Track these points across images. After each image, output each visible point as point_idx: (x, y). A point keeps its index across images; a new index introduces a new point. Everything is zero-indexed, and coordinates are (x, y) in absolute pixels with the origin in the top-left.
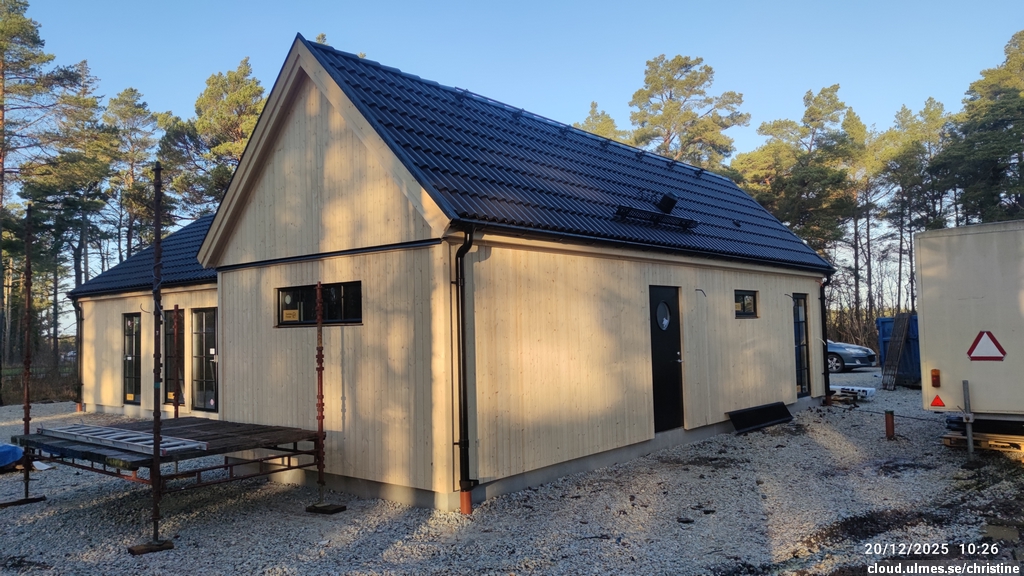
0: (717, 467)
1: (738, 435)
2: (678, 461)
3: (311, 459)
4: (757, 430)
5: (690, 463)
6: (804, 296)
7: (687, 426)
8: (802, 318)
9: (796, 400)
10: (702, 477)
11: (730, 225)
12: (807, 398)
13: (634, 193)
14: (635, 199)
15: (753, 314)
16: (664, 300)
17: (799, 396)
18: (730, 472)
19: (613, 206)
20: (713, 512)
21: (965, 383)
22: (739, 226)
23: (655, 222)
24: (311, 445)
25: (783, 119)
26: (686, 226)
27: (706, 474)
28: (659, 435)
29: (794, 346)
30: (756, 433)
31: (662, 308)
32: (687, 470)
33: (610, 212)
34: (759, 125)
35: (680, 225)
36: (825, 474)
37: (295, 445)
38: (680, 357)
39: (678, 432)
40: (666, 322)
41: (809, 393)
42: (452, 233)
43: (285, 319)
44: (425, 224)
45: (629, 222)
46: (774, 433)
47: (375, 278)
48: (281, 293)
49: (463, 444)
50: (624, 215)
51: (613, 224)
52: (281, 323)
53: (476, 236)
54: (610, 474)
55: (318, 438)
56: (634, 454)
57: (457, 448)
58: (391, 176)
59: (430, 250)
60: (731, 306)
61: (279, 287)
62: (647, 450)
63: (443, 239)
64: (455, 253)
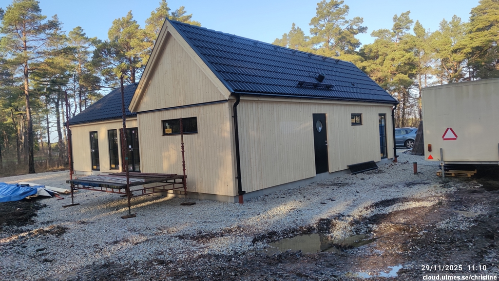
0: (340, 186)
1: (352, 174)
2: (325, 185)
3: (182, 185)
4: (361, 172)
5: (330, 185)
6: (384, 115)
7: (330, 171)
8: (383, 124)
9: (380, 160)
10: (333, 189)
11: (350, 85)
12: (386, 159)
13: (306, 74)
14: (306, 77)
15: (360, 123)
16: (319, 119)
17: (382, 158)
18: (345, 188)
19: (297, 81)
20: (334, 200)
21: (441, 150)
22: (354, 85)
23: (315, 87)
24: (181, 180)
25: (383, 29)
26: (329, 88)
27: (335, 189)
28: (318, 175)
29: (379, 137)
30: (360, 174)
31: (318, 123)
32: (328, 187)
33: (295, 84)
34: (372, 32)
35: (327, 87)
37: (175, 181)
38: (326, 143)
39: (327, 173)
40: (320, 129)
41: (387, 157)
42: (232, 98)
43: (166, 132)
44: (221, 94)
45: (303, 88)
46: (368, 174)
47: (202, 116)
48: (164, 122)
49: (239, 178)
50: (301, 85)
51: (296, 89)
52: (165, 134)
53: (241, 98)
54: (297, 190)
55: (184, 177)
56: (308, 182)
57: (237, 180)
58: (207, 75)
59: (224, 104)
60: (349, 120)
61: (163, 120)
62: (313, 180)
63: (229, 100)
64: (233, 105)
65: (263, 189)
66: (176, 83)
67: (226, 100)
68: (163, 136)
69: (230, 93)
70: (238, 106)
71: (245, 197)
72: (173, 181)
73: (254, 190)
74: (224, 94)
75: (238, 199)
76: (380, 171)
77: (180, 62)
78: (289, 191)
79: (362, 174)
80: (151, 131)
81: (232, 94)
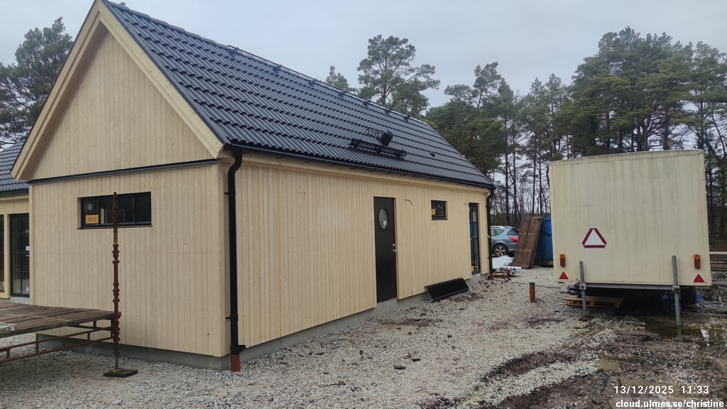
0: (420, 326)
1: (433, 302)
2: (393, 323)
3: (109, 333)
4: (446, 298)
5: (401, 324)
6: (476, 205)
7: (401, 296)
8: (474, 219)
9: (471, 276)
10: (410, 334)
11: (428, 155)
12: (478, 275)
13: (363, 130)
14: (363, 134)
15: (443, 217)
16: (385, 207)
17: (473, 273)
18: (429, 329)
19: (348, 139)
20: (418, 360)
21: (581, 264)
22: (434, 156)
23: (378, 151)
24: (108, 323)
25: (461, 84)
26: (399, 155)
27: (413, 332)
28: (380, 304)
29: (469, 239)
30: (445, 300)
31: (382, 214)
32: (400, 329)
33: (346, 143)
34: (446, 87)
35: (395, 154)
36: (493, 328)
37: (95, 324)
38: (394, 248)
39: (394, 301)
40: (385, 223)
41: (479, 271)
42: (225, 156)
43: (87, 222)
44: (203, 148)
45: (360, 151)
46: (457, 300)
47: (162, 191)
48: (83, 201)
49: (233, 318)
50: (356, 145)
51: (348, 151)
52: (84, 226)
53: (244, 159)
54: (345, 334)
55: (114, 317)
56: (362, 319)
57: (229, 322)
58: (176, 109)
59: (208, 168)
60: (430, 211)
61: (82, 196)
62: (371, 315)
63: (218, 159)
64: (227, 170)
65: (281, 338)
66: (112, 124)
67: (214, 160)
68: (81, 228)
69: (220, 146)
70: (237, 174)
71: (243, 357)
72: (91, 324)
73: (263, 341)
74: (208, 147)
75: (229, 363)
76: (474, 297)
77: (123, 84)
78: (332, 337)
79: (448, 300)
80: (56, 218)
81: (226, 148)
